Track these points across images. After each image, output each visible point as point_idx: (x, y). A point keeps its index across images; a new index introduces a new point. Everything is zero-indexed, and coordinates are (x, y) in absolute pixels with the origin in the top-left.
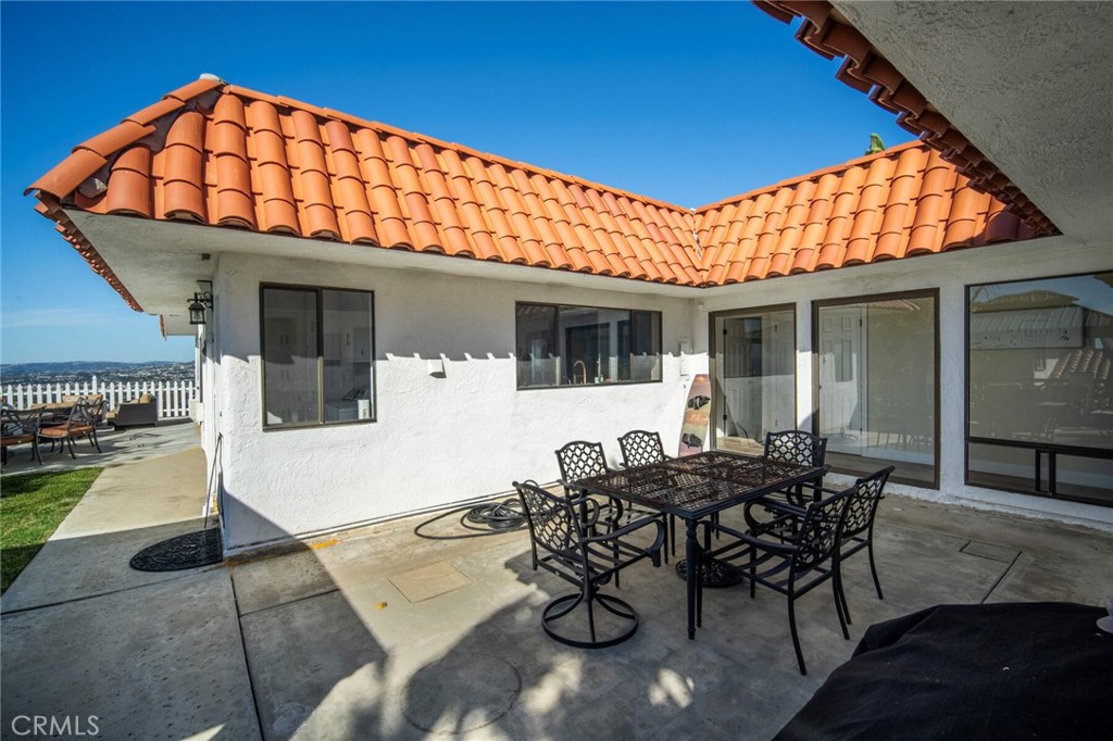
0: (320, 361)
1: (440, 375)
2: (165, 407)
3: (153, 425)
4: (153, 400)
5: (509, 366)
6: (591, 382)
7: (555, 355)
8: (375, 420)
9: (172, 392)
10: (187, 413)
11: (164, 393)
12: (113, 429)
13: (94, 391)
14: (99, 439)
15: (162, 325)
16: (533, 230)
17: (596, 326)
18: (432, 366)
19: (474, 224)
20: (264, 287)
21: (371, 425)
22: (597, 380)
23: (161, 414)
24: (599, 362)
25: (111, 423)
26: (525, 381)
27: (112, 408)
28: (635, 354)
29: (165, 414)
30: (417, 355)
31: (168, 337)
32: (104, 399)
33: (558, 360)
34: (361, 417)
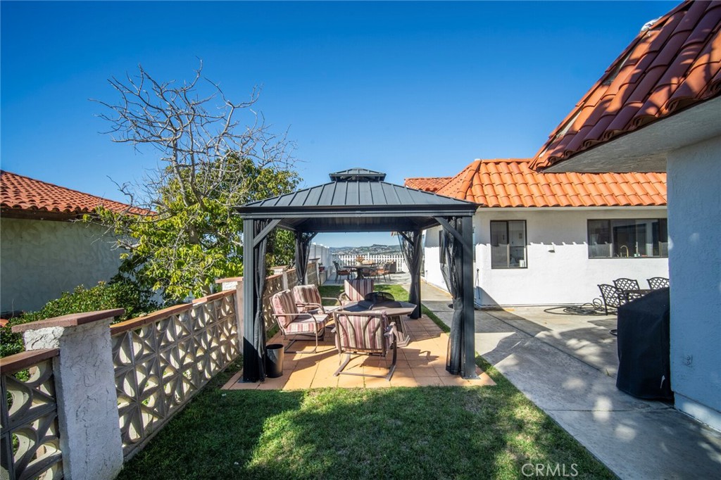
0: (508, 246)
1: (553, 251)
5: (585, 247)
6: (632, 255)
7: (609, 242)
8: (527, 268)
16: (597, 190)
17: (635, 226)
18: (549, 247)
19: (570, 192)
20: (491, 221)
21: (526, 269)
22: (635, 255)
24: (637, 246)
26: (592, 255)
28: (662, 242)
30: (542, 243)
33: (611, 246)
34: (521, 266)
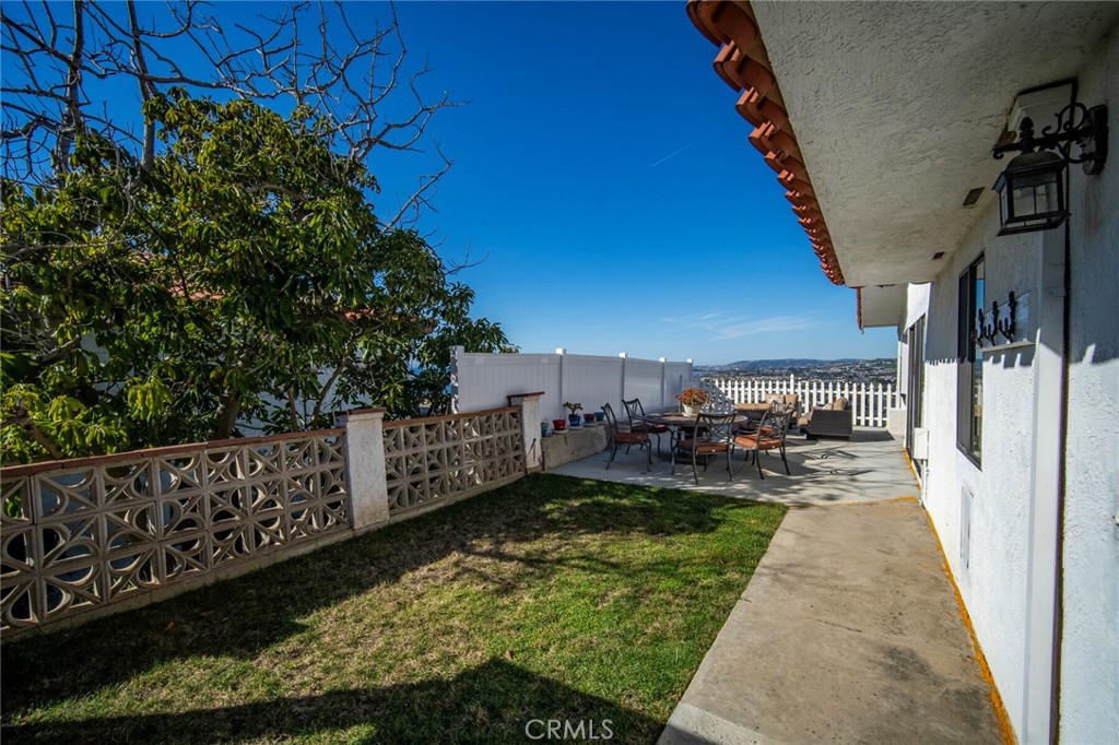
2: (859, 414)
3: (846, 439)
4: (848, 407)
9: (867, 397)
10: (884, 424)
11: (859, 397)
12: (805, 437)
13: (791, 390)
14: (789, 450)
15: (860, 314)
23: (854, 423)
25: (803, 431)
27: (807, 411)
29: (858, 423)
31: (865, 329)
32: (800, 400)
